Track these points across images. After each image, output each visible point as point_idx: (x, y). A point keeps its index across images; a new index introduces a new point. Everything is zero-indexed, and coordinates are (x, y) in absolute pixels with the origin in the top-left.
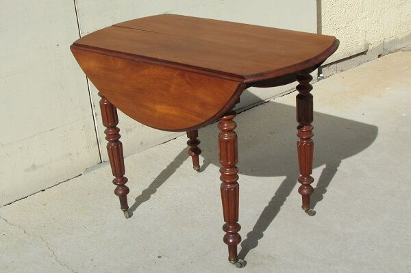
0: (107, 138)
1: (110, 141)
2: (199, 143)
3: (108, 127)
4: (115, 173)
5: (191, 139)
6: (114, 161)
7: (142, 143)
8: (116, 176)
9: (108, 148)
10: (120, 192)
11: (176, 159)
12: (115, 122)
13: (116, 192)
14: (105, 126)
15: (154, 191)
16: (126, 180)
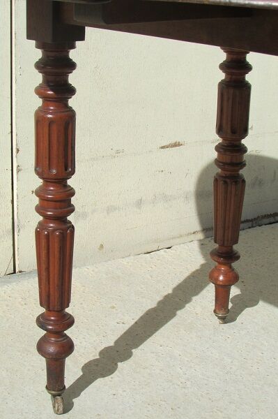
0: (39, 209)
1: (46, 217)
2: (237, 258)
3: (48, 180)
4: (45, 300)
5: (222, 245)
6: (48, 269)
7: (102, 246)
8: (48, 309)
9: (38, 234)
10: (52, 349)
11: (179, 288)
12: (66, 169)
13: (41, 347)
14: (40, 174)
15: (127, 355)
16: (69, 322)
